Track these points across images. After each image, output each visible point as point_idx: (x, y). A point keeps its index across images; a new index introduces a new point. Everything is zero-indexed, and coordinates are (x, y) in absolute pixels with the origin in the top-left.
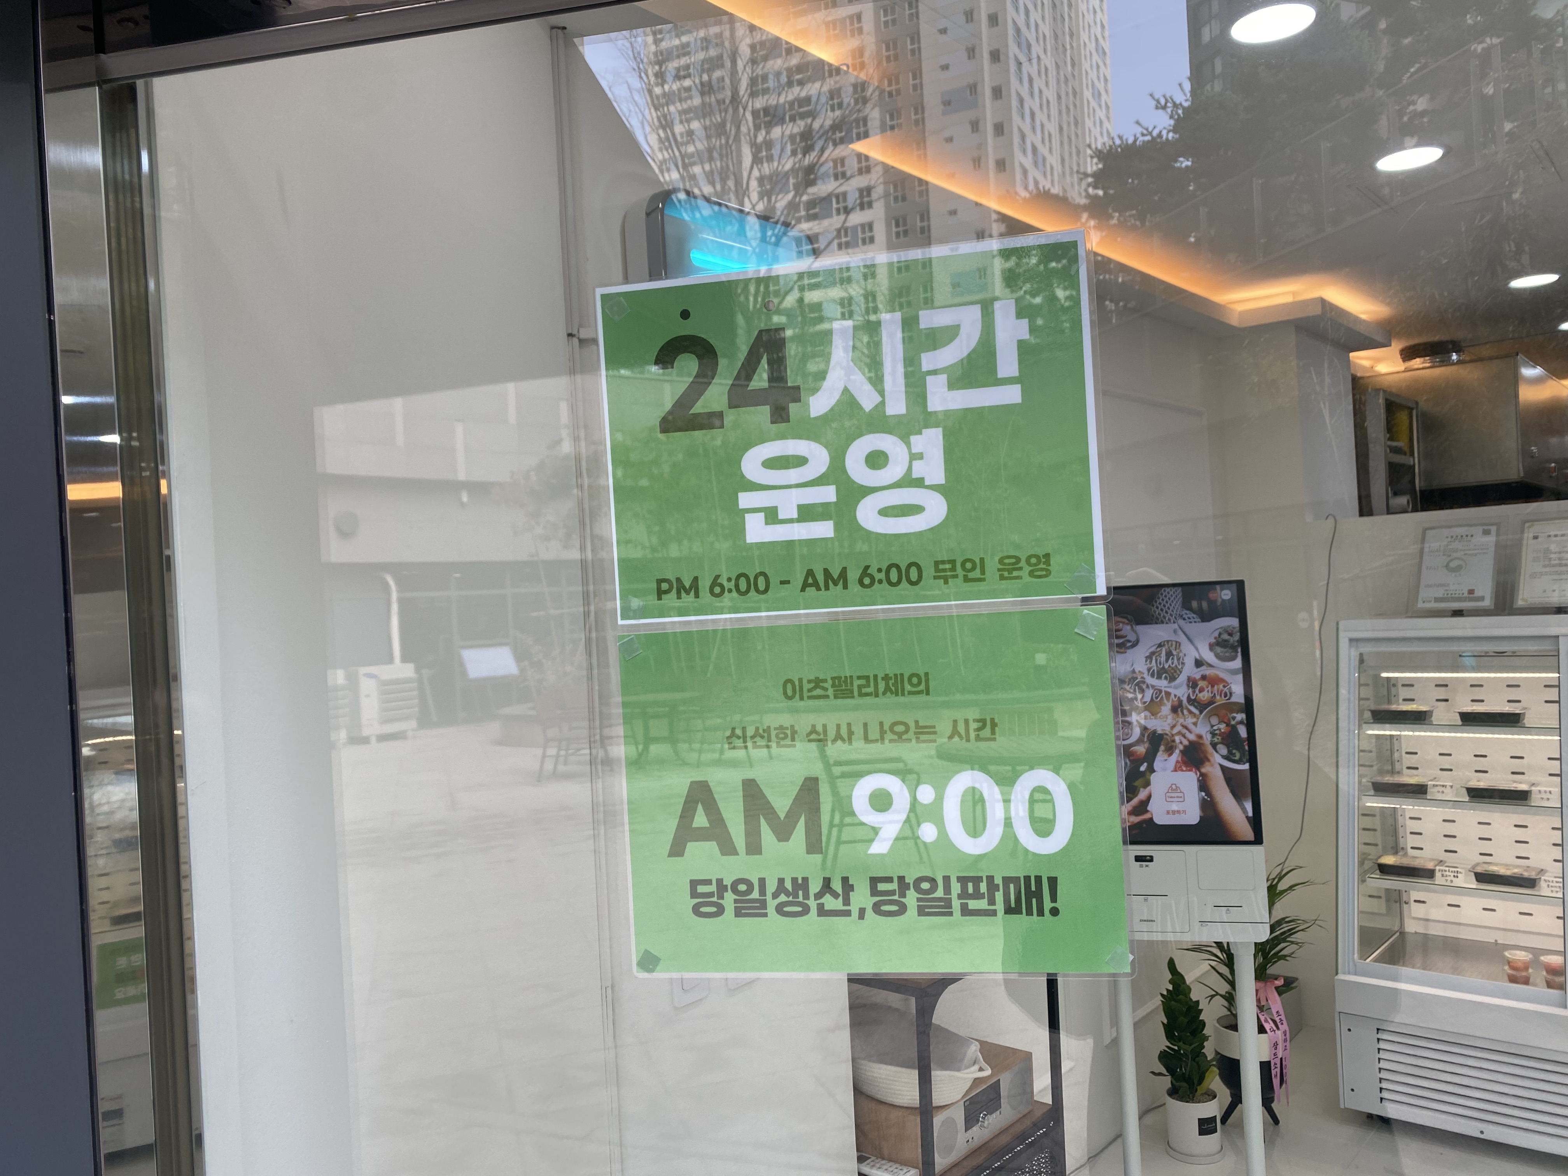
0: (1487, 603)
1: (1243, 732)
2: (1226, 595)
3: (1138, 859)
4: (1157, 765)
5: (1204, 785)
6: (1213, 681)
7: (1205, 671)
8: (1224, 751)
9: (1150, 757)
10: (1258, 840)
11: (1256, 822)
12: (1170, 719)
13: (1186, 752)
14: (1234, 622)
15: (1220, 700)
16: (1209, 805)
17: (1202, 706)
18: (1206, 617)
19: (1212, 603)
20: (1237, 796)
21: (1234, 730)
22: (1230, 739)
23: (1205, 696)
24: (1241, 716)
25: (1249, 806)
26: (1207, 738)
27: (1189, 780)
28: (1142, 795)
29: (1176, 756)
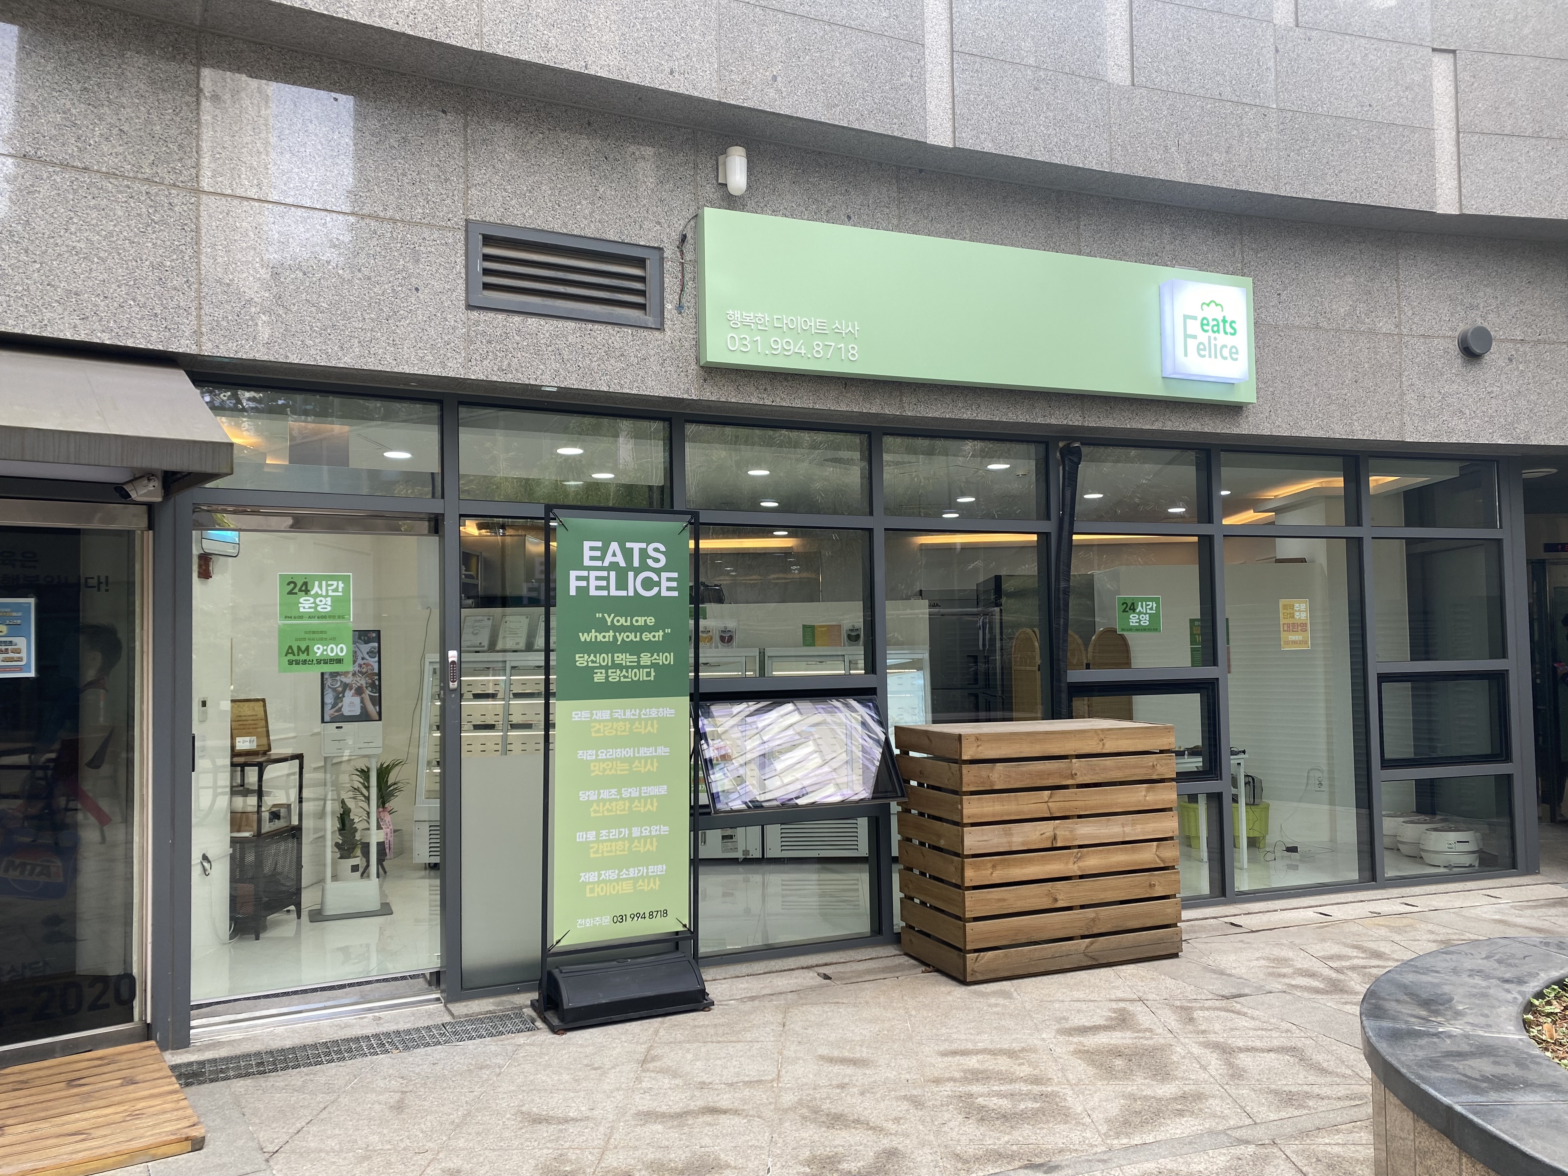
0: (485, 648)
1: (377, 683)
2: (374, 635)
3: (337, 728)
4: (346, 694)
5: (362, 701)
6: (367, 665)
7: (364, 661)
8: (370, 689)
9: (343, 692)
10: (380, 719)
11: (380, 713)
12: (351, 678)
13: (356, 690)
14: (376, 645)
15: (370, 672)
16: (364, 708)
17: (363, 674)
18: (366, 643)
19: (369, 637)
20: (374, 705)
21: (374, 682)
22: (372, 685)
23: (364, 670)
24: (377, 677)
25: (377, 708)
26: (364, 685)
27: (357, 700)
28: (340, 705)
29: (353, 691)
